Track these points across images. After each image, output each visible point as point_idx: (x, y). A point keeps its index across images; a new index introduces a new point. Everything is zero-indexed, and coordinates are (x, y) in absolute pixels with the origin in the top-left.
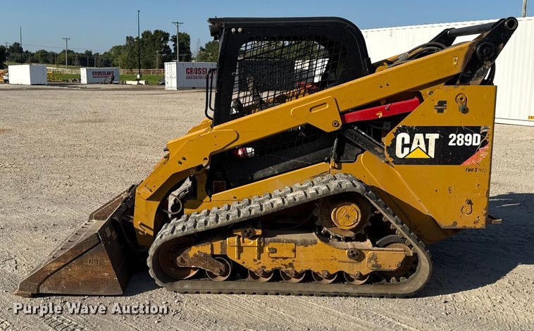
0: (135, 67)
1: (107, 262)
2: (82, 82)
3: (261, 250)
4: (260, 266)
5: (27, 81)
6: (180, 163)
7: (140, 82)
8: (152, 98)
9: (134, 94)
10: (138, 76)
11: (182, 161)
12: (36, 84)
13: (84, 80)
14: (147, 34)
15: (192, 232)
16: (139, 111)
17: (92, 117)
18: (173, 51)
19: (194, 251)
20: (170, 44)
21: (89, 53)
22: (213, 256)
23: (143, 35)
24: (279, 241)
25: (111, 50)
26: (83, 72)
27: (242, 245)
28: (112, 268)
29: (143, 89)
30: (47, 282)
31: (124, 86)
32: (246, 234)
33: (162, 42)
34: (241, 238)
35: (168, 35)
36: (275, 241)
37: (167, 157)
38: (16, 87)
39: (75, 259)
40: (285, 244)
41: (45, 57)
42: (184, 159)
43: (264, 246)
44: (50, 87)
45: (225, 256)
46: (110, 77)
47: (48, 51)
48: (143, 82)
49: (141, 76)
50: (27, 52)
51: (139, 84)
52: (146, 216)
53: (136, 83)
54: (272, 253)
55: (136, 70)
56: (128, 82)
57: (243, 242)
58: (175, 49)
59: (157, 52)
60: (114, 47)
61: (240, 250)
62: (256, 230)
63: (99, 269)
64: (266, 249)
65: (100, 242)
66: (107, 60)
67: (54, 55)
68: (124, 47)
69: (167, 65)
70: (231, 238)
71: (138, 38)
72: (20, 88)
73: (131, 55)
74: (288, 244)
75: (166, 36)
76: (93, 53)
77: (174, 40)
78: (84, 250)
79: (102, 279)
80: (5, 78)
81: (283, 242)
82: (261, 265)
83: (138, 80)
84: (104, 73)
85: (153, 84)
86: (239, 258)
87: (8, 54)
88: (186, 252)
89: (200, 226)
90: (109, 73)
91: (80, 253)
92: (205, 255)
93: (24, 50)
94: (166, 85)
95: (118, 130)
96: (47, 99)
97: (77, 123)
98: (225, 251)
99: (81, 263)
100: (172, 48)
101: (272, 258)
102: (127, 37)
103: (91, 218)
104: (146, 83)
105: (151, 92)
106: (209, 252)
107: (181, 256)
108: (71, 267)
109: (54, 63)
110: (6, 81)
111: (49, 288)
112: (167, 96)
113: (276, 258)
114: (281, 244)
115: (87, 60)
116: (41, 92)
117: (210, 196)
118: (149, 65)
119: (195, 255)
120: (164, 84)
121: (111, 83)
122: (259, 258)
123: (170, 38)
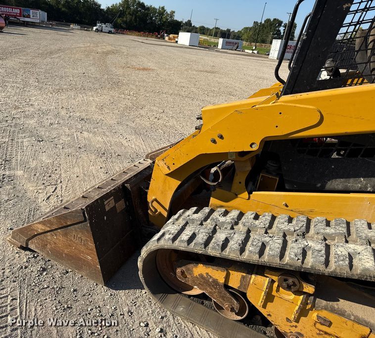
0: (254, 42)
1: (92, 245)
2: (219, 47)
3: (303, 312)
4: (294, 330)
5: (187, 43)
6: (214, 141)
7: (254, 51)
8: (257, 62)
9: (246, 58)
10: (254, 48)
11: (218, 140)
12: (192, 45)
13: (220, 46)
14: (268, 21)
15: (200, 252)
16: (243, 70)
17: (209, 69)
18: (282, 34)
19: (200, 270)
20: (282, 29)
21: (229, 30)
22: (226, 287)
23: (265, 21)
24: (342, 313)
25: (243, 29)
26: (221, 41)
27: (274, 293)
28: (96, 253)
29: (253, 56)
30: (34, 240)
31: (243, 53)
32: (284, 284)
33: (276, 27)
34: (276, 285)
35: (282, 22)
36: (333, 310)
37: (198, 128)
38: (180, 46)
39: (60, 228)
40: (350, 323)
41: (203, 30)
42: (221, 137)
43: (311, 309)
44: (198, 48)
45: (244, 295)
46: (236, 46)
47: (206, 27)
48: (255, 52)
49: (256, 48)
50: (194, 26)
51: (253, 53)
52: (162, 193)
53: (251, 52)
54: (322, 324)
55: (254, 44)
56: (246, 51)
57: (278, 291)
58: (284, 32)
59: (271, 33)
60: (245, 28)
61: (269, 298)
62: (305, 285)
63: (83, 249)
64: (314, 315)
65: (85, 220)
66: (238, 36)
67: (208, 29)
68: (250, 29)
69: (274, 41)
70: (259, 278)
71: (261, 23)
72: (183, 47)
73: (254, 34)
74: (356, 325)
75: (280, 23)
76: (231, 31)
77: (285, 26)
78: (69, 223)
79: (84, 260)
80: (177, 40)
81: (348, 317)
82: (298, 330)
83: (253, 50)
84: (233, 43)
85: (262, 54)
86: (264, 306)
87: (182, 26)
88: (190, 266)
89: (213, 248)
90: (236, 43)
91: (65, 225)
92: (215, 282)
93: (193, 25)
94: (270, 56)
95: (219, 80)
96: (192, 54)
97: (197, 71)
98: (246, 289)
99: (66, 235)
100: (282, 31)
101: (320, 330)
102: (255, 22)
103: (147, 157)
104: (258, 53)
105: (258, 58)
106: (222, 281)
107: (183, 268)
108: (56, 235)
109: (206, 35)
110: (177, 42)
111: (36, 247)
112: (267, 62)
113: (326, 333)
114: (344, 319)
115: (225, 34)
116: (191, 50)
117: (250, 193)
118: (263, 41)
119: (201, 276)
120: (269, 55)
121: (236, 50)
122: (297, 321)
123: (283, 25)
